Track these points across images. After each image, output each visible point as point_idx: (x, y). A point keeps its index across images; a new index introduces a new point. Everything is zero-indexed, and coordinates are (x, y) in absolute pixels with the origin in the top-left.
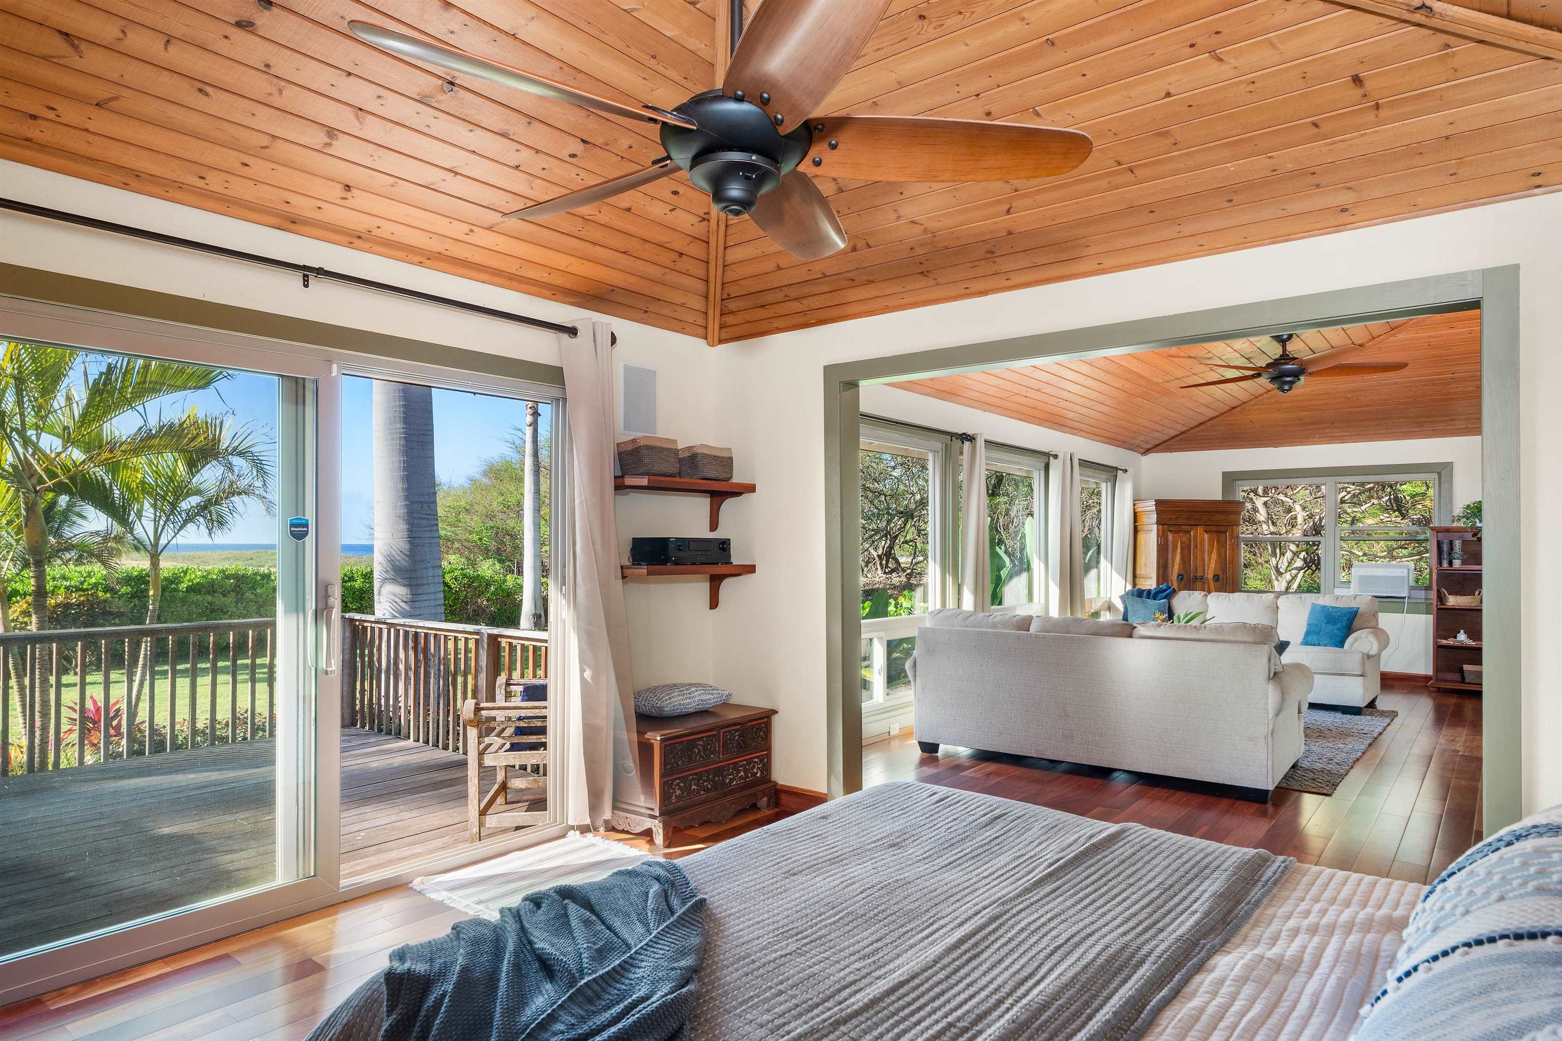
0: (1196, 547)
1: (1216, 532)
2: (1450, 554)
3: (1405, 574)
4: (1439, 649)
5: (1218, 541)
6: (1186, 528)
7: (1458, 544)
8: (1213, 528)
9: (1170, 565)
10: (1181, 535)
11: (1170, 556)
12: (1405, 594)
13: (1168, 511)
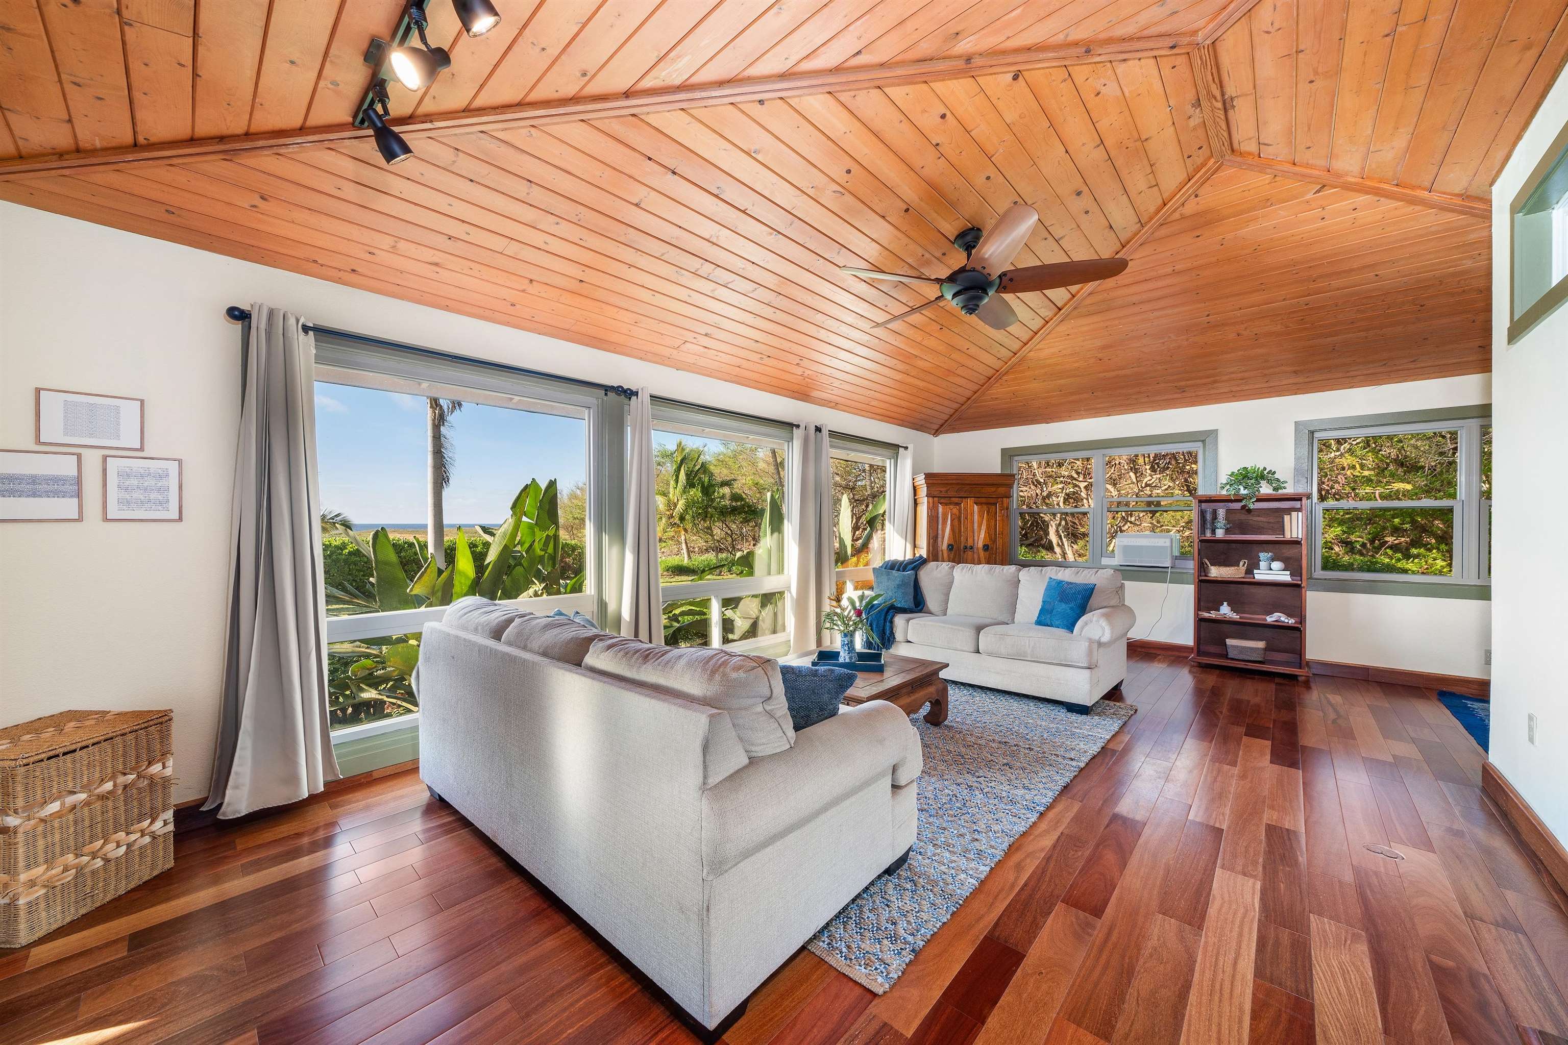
0: (966, 518)
1: (987, 504)
2: (1213, 523)
3: (1168, 544)
4: (1200, 623)
5: (988, 512)
6: (956, 500)
7: (1221, 513)
8: (983, 500)
9: (940, 536)
10: (952, 507)
11: (940, 527)
12: (1168, 564)
13: (938, 484)
